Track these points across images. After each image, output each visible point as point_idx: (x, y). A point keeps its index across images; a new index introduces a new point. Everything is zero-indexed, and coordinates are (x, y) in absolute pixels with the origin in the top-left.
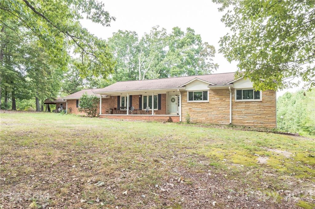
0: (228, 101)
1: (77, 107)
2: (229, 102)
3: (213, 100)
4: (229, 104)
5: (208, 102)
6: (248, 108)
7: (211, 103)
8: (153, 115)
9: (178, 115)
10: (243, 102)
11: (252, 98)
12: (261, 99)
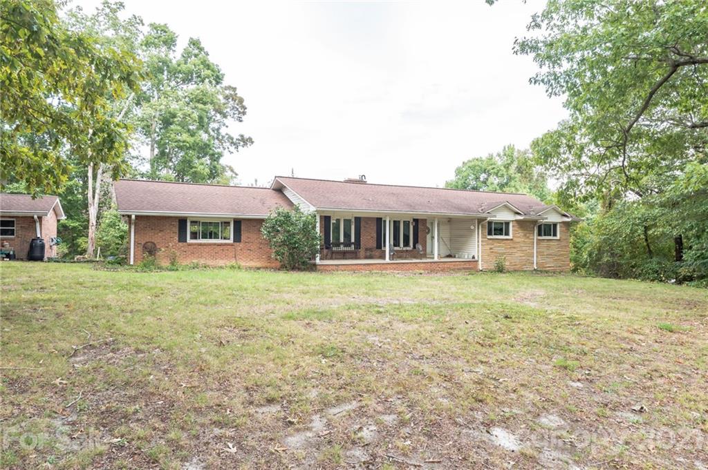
0: (531, 237)
1: (179, 241)
2: (534, 239)
3: (518, 235)
4: (534, 242)
5: (512, 240)
6: (548, 247)
7: (516, 240)
8: (436, 259)
9: (473, 260)
10: (544, 240)
11: (550, 235)
12: (558, 237)
